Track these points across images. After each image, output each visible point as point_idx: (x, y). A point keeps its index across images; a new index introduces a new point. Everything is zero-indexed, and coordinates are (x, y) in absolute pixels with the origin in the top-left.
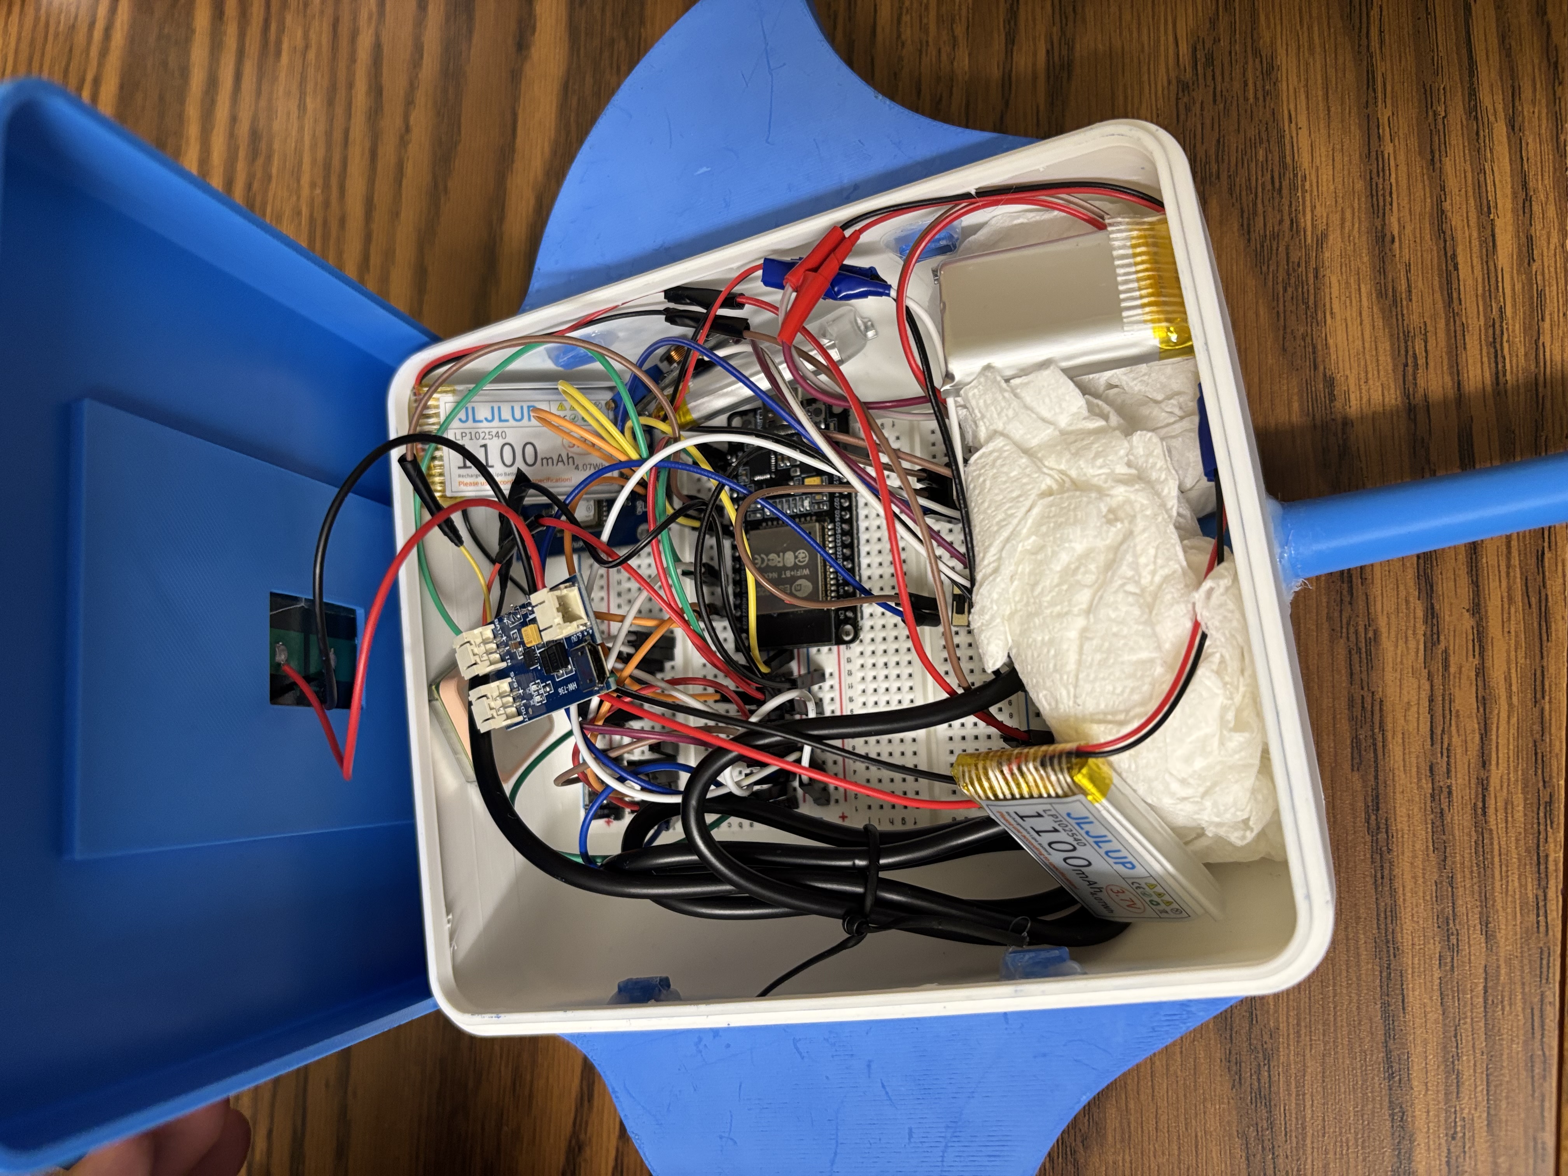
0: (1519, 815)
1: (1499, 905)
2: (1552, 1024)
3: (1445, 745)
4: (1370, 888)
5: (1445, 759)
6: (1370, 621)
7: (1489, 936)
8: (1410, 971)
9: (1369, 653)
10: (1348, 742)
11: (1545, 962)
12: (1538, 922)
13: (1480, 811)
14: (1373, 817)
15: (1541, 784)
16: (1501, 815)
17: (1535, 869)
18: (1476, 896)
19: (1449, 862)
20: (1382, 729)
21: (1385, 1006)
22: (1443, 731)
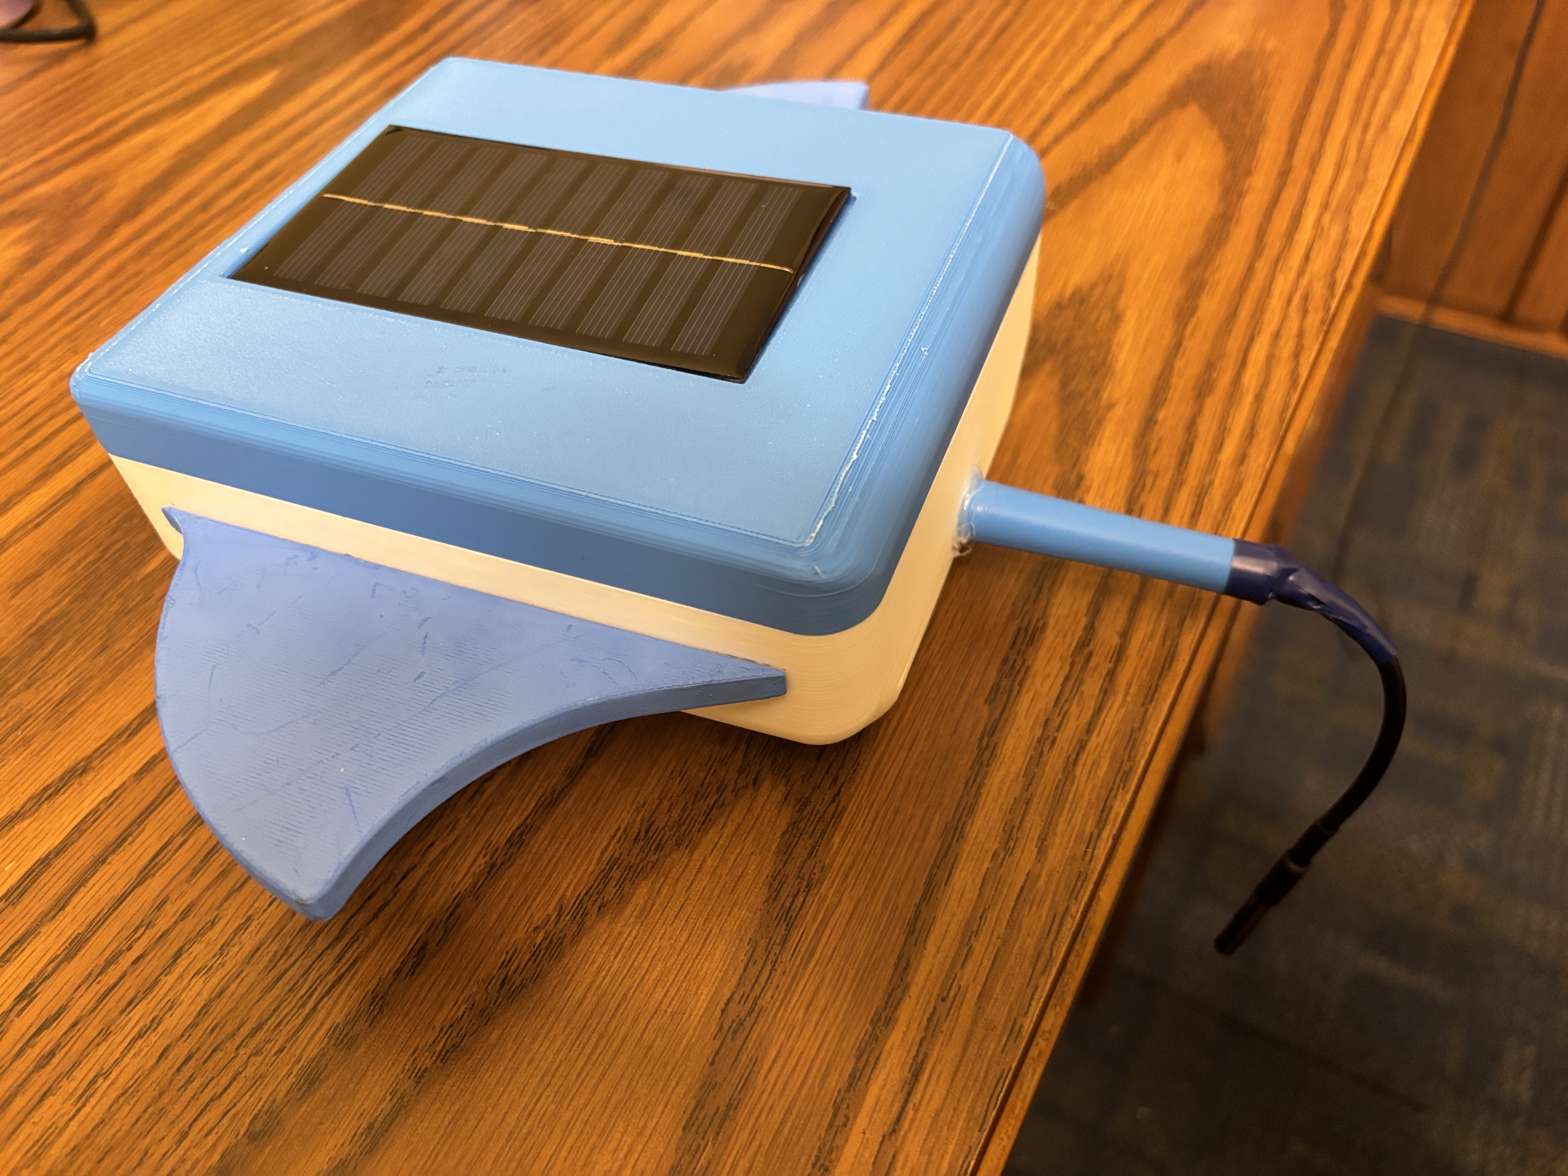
0: (1101, 773)
1: (1059, 831)
2: (1067, 932)
3: (1065, 709)
4: (961, 786)
5: (1060, 719)
6: (1044, 615)
7: (1042, 850)
8: (965, 855)
9: (1033, 636)
10: (991, 684)
11: (1079, 884)
12: (1086, 852)
13: (1071, 761)
14: (986, 739)
15: (1126, 758)
16: (1087, 768)
17: (1098, 813)
18: (1044, 818)
19: (1031, 788)
20: (1021, 685)
21: (931, 878)
22: (1066, 701)
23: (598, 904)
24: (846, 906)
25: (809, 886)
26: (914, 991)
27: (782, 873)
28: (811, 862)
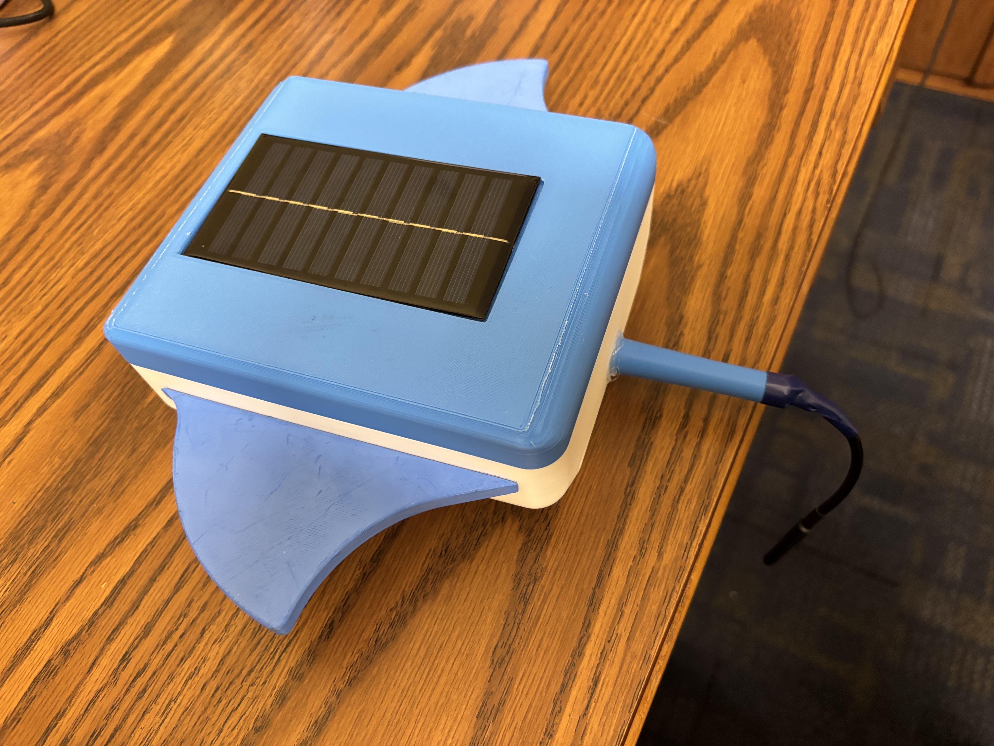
0: (693, 507)
1: (669, 542)
2: (674, 601)
3: (672, 469)
4: (616, 517)
5: (670, 474)
6: (661, 409)
7: (660, 554)
8: (618, 559)
9: (654, 422)
10: (631, 454)
11: (680, 573)
12: (684, 554)
13: (676, 500)
14: (629, 488)
15: (706, 496)
16: (685, 504)
17: (691, 531)
18: (661, 535)
19: (655, 517)
20: (648, 454)
21: (601, 572)
22: (673, 463)
23: (423, 595)
24: (556, 590)
25: (535, 580)
26: (593, 638)
27: (520, 573)
28: (536, 565)
